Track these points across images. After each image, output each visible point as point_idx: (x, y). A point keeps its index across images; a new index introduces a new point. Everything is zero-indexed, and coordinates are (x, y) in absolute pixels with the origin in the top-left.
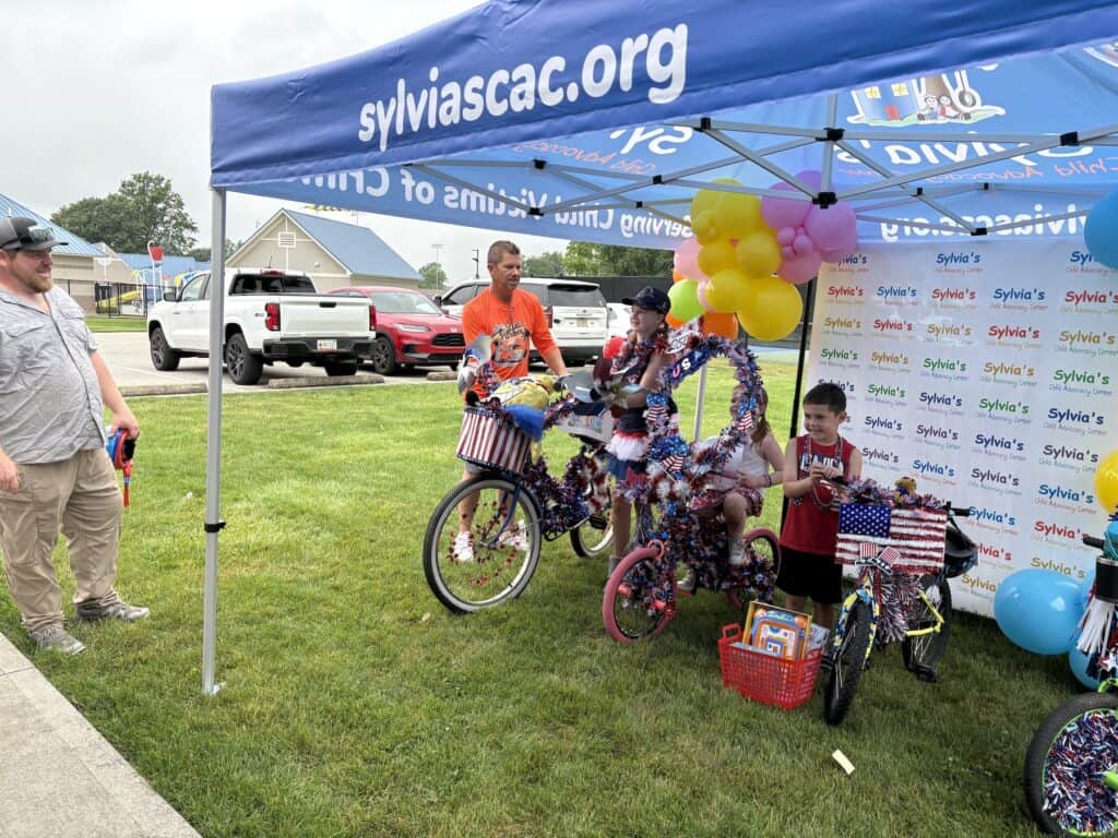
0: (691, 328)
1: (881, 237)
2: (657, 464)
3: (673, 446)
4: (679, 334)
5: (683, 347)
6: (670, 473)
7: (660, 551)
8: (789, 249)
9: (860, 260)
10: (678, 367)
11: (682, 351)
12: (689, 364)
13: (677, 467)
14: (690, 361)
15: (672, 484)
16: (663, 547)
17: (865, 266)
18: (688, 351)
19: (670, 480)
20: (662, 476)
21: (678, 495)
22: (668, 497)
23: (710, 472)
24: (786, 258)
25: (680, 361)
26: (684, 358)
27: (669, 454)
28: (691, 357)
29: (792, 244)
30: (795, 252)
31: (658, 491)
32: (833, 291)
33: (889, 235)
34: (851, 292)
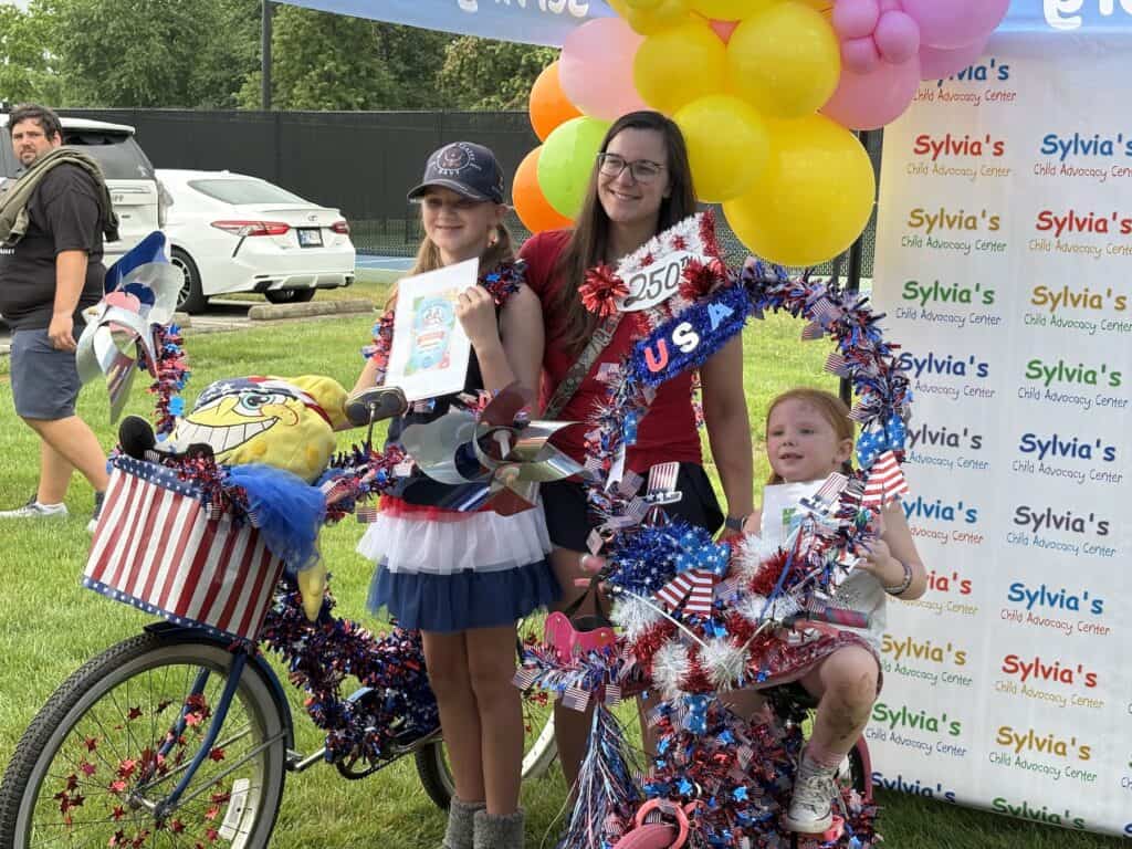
0: (680, 244)
1: (1041, 18)
2: (644, 600)
3: (679, 551)
4: (648, 261)
5: (665, 294)
6: (686, 623)
7: (676, 831)
8: (865, 46)
9: (993, 74)
10: (661, 343)
11: (665, 303)
12: (694, 339)
13: (701, 605)
14: (696, 329)
15: (694, 651)
16: (683, 817)
17: (1006, 86)
18: (682, 305)
19: (685, 641)
20: (663, 632)
21: (713, 678)
22: (685, 688)
23: (799, 615)
24: (851, 67)
25: (667, 330)
26: (674, 323)
27: (671, 571)
28: (698, 319)
29: (872, 35)
30: (879, 54)
31: (658, 673)
32: (924, 144)
33: (1062, 15)
34: (975, 149)
